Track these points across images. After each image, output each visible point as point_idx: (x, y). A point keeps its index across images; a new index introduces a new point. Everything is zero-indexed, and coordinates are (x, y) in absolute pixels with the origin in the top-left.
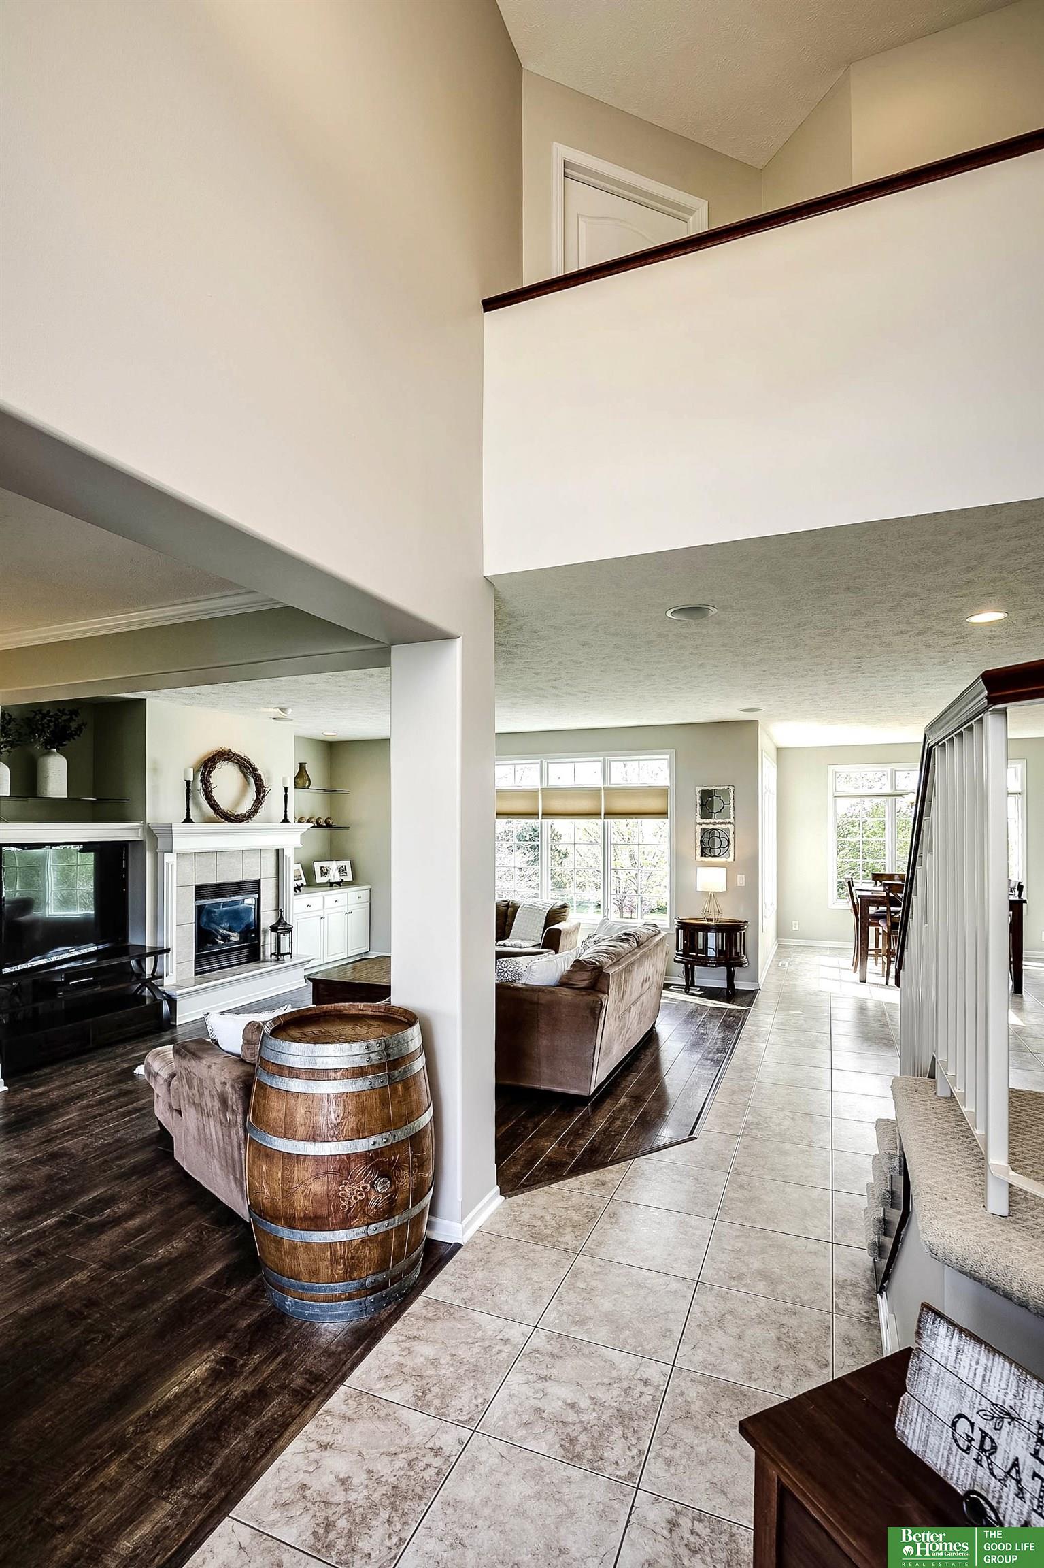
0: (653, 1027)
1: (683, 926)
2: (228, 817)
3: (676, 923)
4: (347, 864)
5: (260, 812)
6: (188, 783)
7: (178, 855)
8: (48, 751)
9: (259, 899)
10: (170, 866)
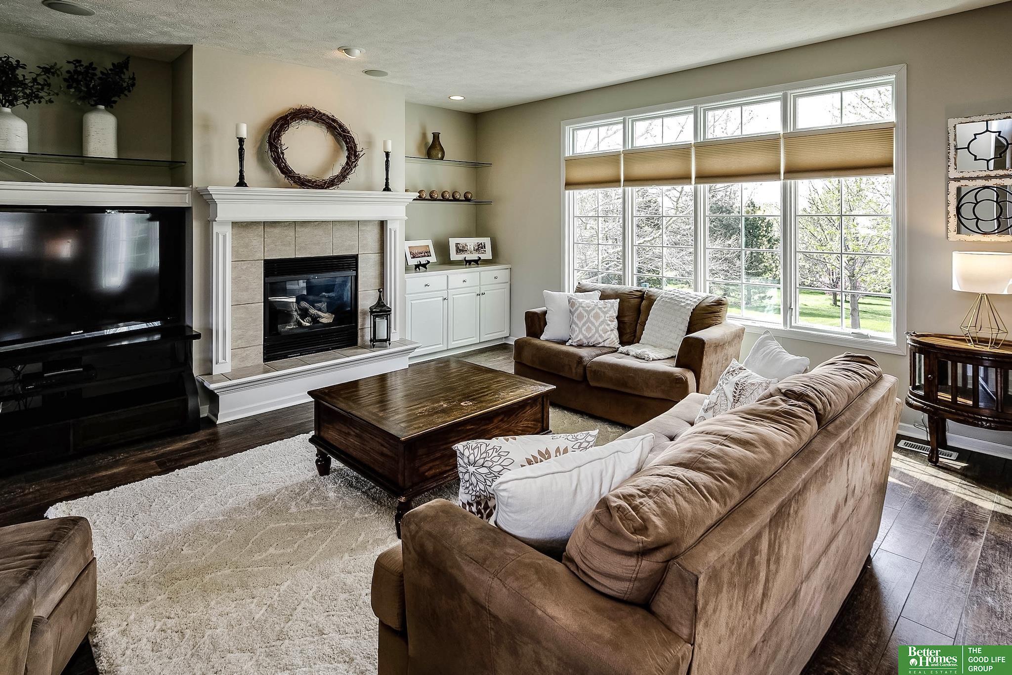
0: (869, 560)
1: (922, 348)
2: (302, 183)
3: (909, 342)
4: (487, 241)
5: (352, 177)
6: (241, 141)
7: (235, 224)
8: (93, 108)
9: (356, 277)
10: (221, 237)
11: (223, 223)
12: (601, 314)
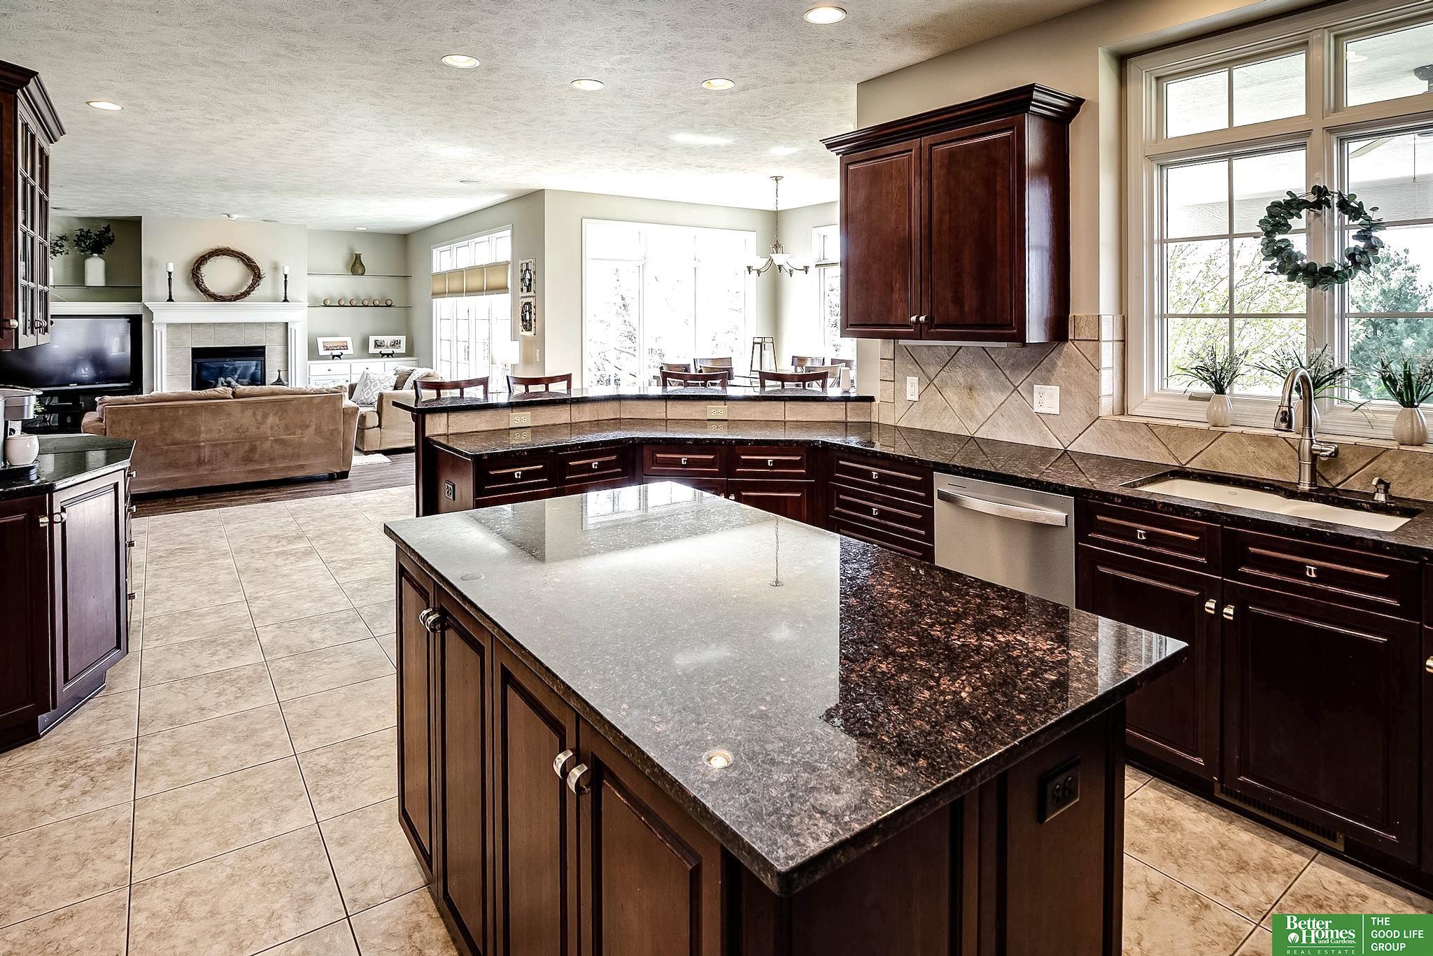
2: (217, 298)
5: (254, 294)
6: (170, 273)
7: (168, 325)
8: (90, 256)
9: (265, 361)
10: (159, 333)
11: (160, 324)
12: (379, 384)
